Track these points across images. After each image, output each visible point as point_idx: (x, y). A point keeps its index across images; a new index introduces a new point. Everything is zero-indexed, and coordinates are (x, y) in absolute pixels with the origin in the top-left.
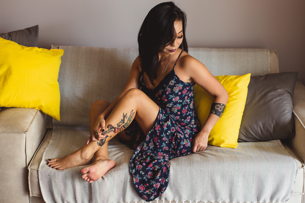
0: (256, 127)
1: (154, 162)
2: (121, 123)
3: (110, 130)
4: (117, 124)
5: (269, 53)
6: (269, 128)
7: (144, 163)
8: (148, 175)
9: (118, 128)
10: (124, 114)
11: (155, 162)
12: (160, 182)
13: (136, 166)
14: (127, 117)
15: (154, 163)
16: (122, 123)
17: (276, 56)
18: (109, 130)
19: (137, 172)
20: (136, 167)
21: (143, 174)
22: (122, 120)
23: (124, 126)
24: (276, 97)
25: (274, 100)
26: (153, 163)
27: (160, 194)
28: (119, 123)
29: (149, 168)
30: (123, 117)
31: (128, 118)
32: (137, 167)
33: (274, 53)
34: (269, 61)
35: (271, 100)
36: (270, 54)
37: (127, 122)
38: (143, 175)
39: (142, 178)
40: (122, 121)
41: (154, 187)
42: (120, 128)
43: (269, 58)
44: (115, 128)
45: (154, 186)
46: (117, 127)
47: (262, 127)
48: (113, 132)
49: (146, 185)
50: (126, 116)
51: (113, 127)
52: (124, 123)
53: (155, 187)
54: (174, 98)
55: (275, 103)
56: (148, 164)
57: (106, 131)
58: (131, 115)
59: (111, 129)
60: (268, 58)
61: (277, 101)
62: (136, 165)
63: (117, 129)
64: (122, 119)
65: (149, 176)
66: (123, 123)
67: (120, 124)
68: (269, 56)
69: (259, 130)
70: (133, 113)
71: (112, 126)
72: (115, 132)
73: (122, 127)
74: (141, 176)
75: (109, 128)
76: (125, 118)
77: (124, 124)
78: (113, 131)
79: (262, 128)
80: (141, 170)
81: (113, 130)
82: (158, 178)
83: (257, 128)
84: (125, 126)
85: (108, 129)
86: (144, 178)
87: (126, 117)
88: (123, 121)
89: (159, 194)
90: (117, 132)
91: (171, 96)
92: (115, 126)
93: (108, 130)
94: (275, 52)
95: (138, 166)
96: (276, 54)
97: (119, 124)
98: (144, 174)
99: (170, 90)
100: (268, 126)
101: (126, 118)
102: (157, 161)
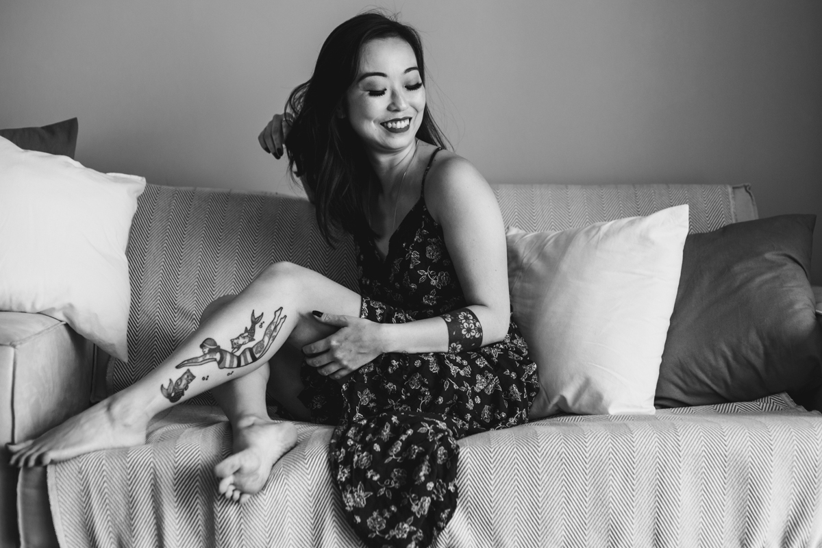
0: (711, 358)
1: (404, 437)
2: (244, 337)
3: (208, 357)
4: (232, 341)
5: (730, 189)
6: (752, 357)
7: (375, 442)
8: (391, 479)
9: (232, 354)
10: (253, 312)
11: (406, 436)
12: (429, 494)
13: (353, 457)
14: (263, 325)
15: (404, 439)
16: (247, 340)
17: (749, 197)
18: (205, 354)
19: (358, 476)
20: (353, 462)
21: (376, 478)
22: (246, 330)
23: (251, 350)
24: (761, 274)
25: (758, 280)
26: (401, 441)
27: (435, 533)
28: (238, 338)
29: (392, 456)
30: (252, 321)
31: (265, 326)
32: (356, 458)
33: (743, 190)
34: (732, 210)
35: (749, 280)
36: (734, 192)
37: (263, 340)
38: (376, 482)
39: (375, 494)
40: (246, 334)
41: (414, 514)
42: (238, 353)
43: (732, 202)
44: (222, 352)
45: (415, 508)
46: (230, 350)
47: (729, 354)
48: (215, 364)
49: (389, 510)
50: (261, 321)
51: (218, 349)
52: (252, 339)
53: (418, 513)
54: (431, 276)
55: (759, 287)
56: (387, 446)
57: (197, 358)
58: (275, 320)
59: (211, 351)
60: (729, 202)
61: (766, 282)
62: (354, 453)
63: (228, 357)
64: (249, 328)
65: (395, 482)
66: (249, 341)
67: (241, 341)
68: (731, 196)
69: (722, 364)
70: (282, 316)
71: (215, 343)
72: (221, 365)
73: (244, 352)
74: (369, 486)
75: (206, 350)
76: (257, 326)
77: (251, 345)
78: (215, 360)
79: (730, 359)
80: (369, 469)
81: (218, 356)
82: (423, 479)
83: (716, 360)
84: (254, 350)
85: (204, 352)
86: (382, 491)
87: (259, 324)
88: (250, 332)
89: (432, 535)
90: (227, 365)
91: (421, 272)
92: (226, 345)
93: (202, 354)
94: (746, 187)
95: (359, 456)
96: (750, 194)
97: (235, 341)
98: (378, 480)
99: (417, 258)
100: (749, 352)
101: (261, 326)
102: (415, 433)
